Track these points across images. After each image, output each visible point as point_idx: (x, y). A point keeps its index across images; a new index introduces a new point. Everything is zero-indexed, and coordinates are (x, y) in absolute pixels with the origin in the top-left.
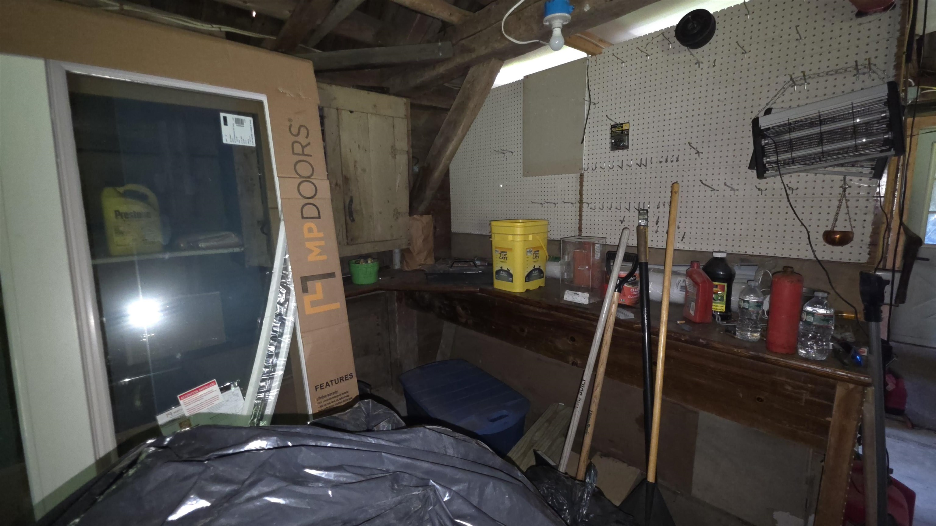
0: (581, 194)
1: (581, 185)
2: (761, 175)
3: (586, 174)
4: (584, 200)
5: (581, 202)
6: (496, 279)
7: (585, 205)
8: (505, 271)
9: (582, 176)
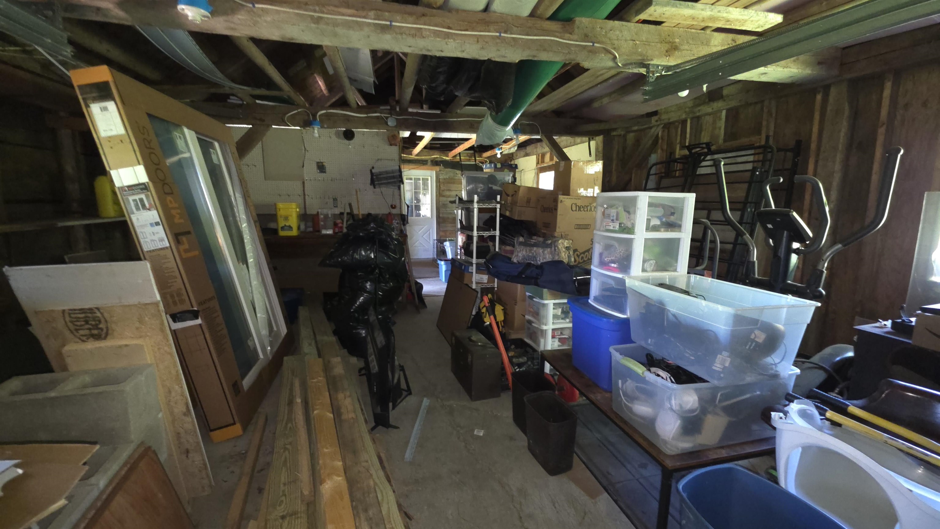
0: (304, 190)
1: (304, 187)
2: (375, 188)
3: (306, 182)
4: (306, 193)
5: (304, 194)
6: (281, 230)
7: (307, 197)
8: (287, 226)
9: (304, 183)
